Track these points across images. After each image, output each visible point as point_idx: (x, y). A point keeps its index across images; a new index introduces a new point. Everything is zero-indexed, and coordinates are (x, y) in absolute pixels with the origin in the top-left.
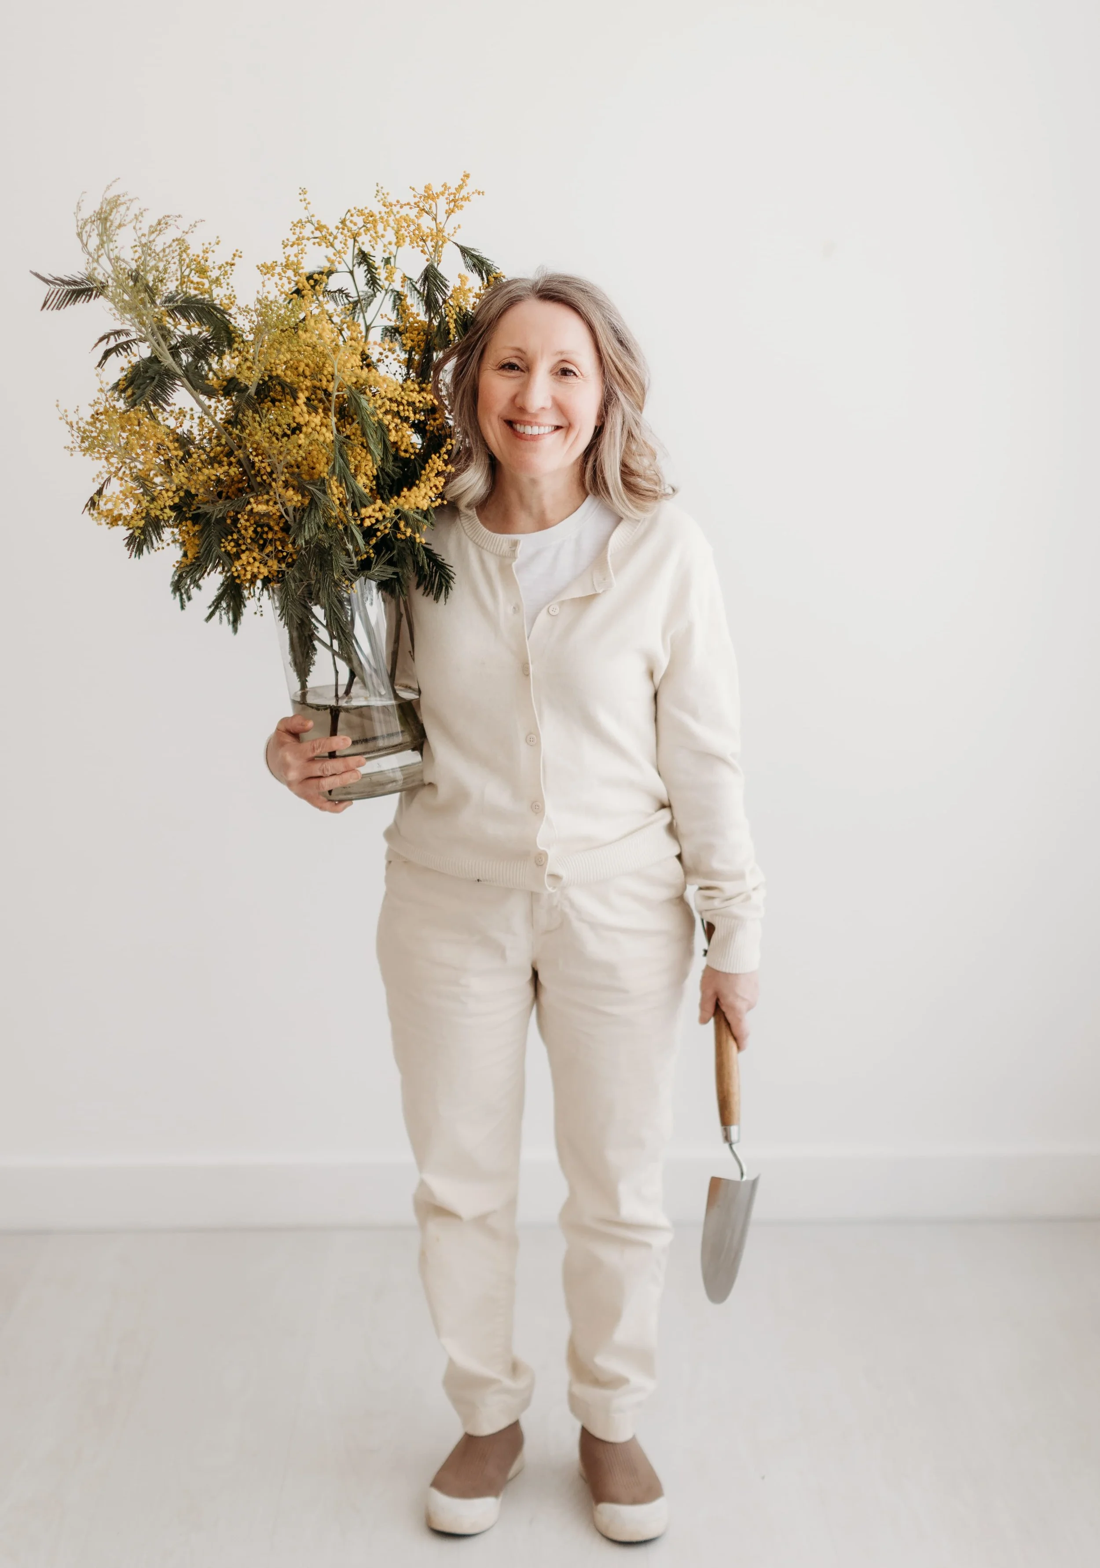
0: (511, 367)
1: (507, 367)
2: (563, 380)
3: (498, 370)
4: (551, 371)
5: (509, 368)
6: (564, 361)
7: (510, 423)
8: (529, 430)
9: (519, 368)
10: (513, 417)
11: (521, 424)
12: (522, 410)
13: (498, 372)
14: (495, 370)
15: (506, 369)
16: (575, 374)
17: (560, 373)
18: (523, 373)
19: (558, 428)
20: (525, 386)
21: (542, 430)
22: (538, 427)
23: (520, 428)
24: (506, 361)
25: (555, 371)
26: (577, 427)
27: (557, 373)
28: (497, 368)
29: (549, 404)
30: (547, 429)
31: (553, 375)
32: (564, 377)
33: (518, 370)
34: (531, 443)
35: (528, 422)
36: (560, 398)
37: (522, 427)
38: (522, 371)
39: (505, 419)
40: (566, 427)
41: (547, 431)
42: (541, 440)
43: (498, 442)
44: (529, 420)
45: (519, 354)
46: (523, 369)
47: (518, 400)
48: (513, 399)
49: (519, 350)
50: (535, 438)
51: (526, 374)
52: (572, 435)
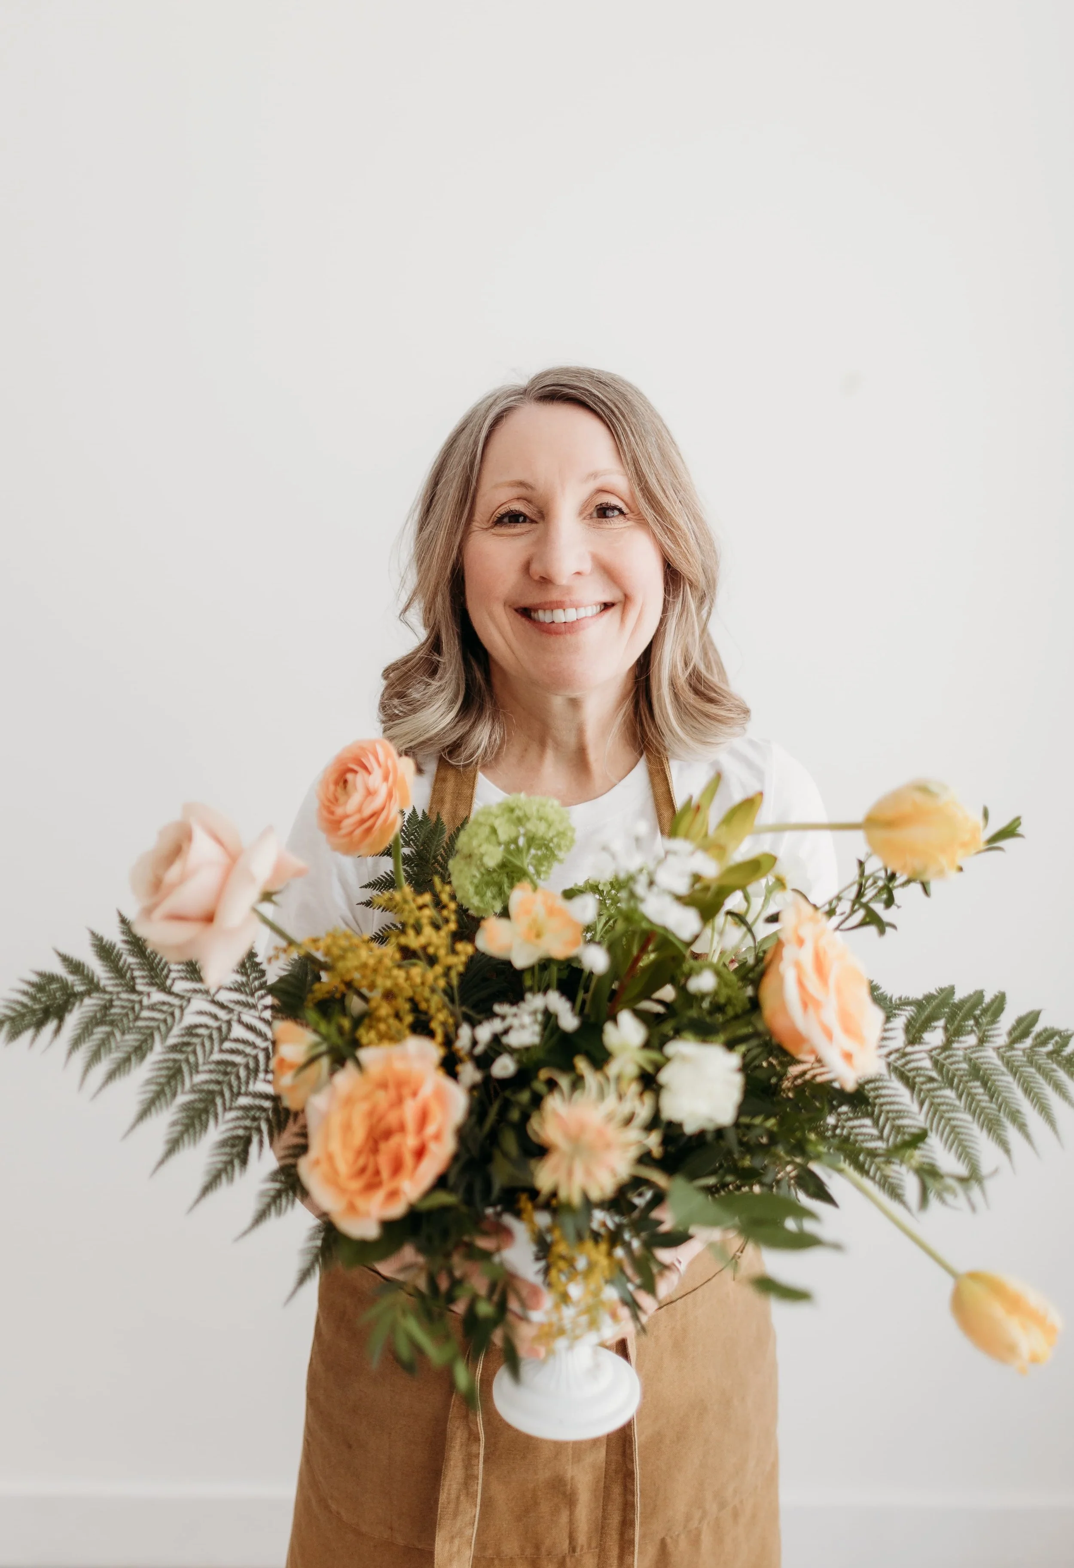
0: (514, 518)
1: (506, 520)
2: (601, 526)
3: (492, 527)
4: (581, 513)
5: (510, 522)
6: (601, 491)
7: (526, 612)
8: (560, 616)
9: (526, 519)
10: (530, 599)
11: (545, 610)
12: (545, 581)
13: (493, 531)
14: (487, 529)
15: (506, 524)
16: (621, 512)
17: (595, 515)
18: (534, 525)
19: (607, 606)
20: (544, 541)
21: (582, 613)
22: (574, 610)
23: (543, 616)
24: (503, 510)
25: (589, 512)
26: (638, 599)
27: (591, 514)
28: (490, 524)
29: (587, 566)
30: (593, 610)
31: (584, 519)
32: (604, 520)
33: (524, 521)
34: (568, 636)
35: (557, 602)
36: (606, 555)
37: (548, 613)
38: (533, 521)
39: (516, 606)
40: (620, 602)
41: (590, 614)
42: (583, 629)
43: (509, 646)
44: (559, 599)
45: (521, 491)
46: (533, 517)
47: (536, 568)
48: (527, 568)
49: (522, 484)
50: (571, 627)
51: (541, 525)
52: (633, 614)
